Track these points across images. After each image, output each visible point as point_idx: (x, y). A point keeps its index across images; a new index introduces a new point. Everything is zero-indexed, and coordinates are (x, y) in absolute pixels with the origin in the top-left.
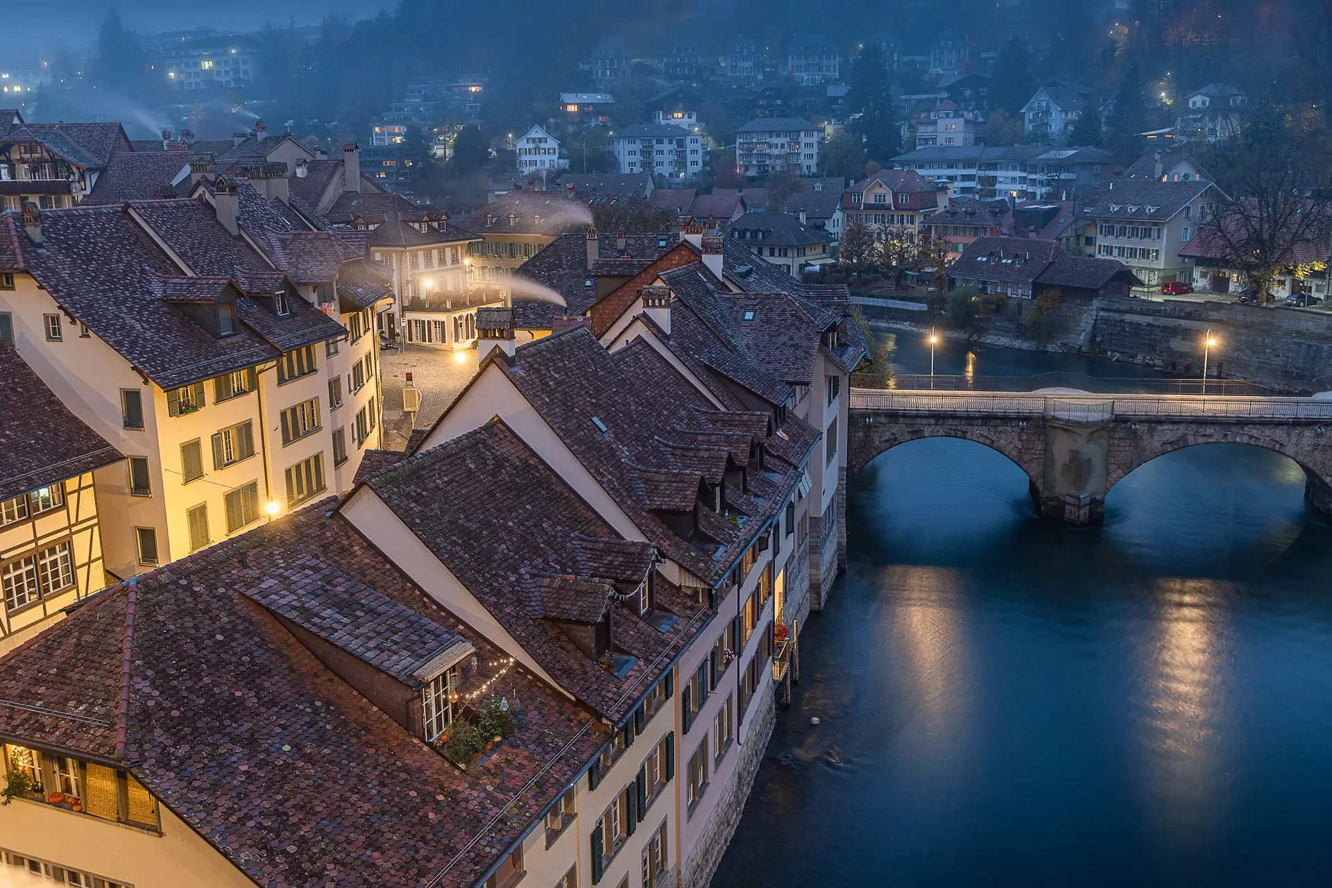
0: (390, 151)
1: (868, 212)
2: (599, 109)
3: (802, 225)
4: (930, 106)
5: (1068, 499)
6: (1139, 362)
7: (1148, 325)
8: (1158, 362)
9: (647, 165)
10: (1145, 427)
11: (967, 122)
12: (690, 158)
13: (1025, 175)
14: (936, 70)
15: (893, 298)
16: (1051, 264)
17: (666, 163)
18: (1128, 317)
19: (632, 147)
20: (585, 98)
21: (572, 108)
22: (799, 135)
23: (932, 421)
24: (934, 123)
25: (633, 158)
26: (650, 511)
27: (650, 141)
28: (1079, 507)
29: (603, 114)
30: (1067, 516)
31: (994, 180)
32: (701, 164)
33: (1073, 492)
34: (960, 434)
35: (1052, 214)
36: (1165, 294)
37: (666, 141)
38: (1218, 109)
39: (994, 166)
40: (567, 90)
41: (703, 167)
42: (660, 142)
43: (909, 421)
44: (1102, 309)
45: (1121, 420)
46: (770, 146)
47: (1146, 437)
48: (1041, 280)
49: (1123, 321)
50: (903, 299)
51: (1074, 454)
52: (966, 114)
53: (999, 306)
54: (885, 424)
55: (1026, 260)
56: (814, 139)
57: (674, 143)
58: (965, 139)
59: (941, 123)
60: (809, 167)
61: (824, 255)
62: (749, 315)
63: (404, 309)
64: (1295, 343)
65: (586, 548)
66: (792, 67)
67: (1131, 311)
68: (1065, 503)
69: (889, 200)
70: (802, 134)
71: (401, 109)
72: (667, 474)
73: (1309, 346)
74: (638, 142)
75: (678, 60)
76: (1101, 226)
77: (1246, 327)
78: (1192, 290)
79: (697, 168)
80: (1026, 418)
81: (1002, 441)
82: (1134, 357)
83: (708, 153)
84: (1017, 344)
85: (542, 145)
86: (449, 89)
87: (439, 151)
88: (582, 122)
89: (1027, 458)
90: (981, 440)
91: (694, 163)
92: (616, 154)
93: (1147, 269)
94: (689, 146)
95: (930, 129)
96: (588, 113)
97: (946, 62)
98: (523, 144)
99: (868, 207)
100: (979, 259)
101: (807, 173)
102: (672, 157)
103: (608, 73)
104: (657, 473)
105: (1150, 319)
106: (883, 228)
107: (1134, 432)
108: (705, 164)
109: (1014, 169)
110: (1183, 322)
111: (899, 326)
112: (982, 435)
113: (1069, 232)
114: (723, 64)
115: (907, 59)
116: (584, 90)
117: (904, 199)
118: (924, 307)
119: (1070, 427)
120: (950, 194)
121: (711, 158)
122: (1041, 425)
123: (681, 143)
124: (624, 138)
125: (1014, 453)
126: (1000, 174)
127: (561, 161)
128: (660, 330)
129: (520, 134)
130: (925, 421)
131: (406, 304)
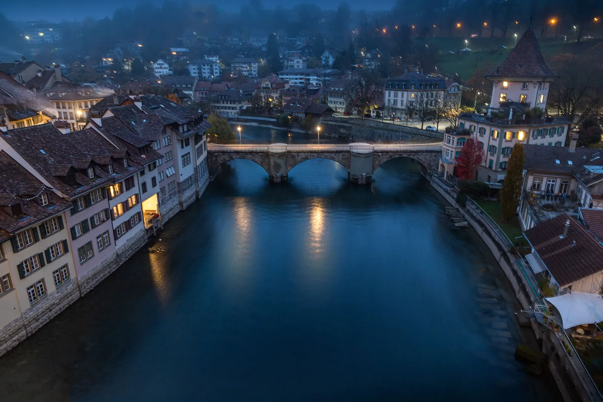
0: (108, 67)
1: (263, 90)
2: (184, 54)
3: (241, 94)
4: (293, 55)
5: (275, 176)
6: (333, 136)
7: (335, 125)
8: (337, 136)
9: (200, 73)
10: (296, 154)
11: (303, 60)
12: (215, 71)
13: (317, 78)
14: (298, 43)
15: (267, 117)
16: (310, 106)
17: (207, 73)
18: (330, 123)
19: (194, 67)
20: (179, 50)
21: (174, 53)
22: (251, 64)
23: (235, 154)
24: (293, 61)
25: (195, 71)
26: (54, 176)
27: (200, 65)
28: (277, 178)
29: (185, 55)
30: (275, 181)
31: (309, 79)
32: (219, 73)
33: (276, 174)
34: (244, 157)
35: (317, 90)
36: (344, 115)
37: (206, 66)
38: (374, 58)
39: (308, 75)
40: (173, 47)
41: (219, 75)
42: (204, 65)
43: (228, 154)
44: (323, 120)
45: (289, 152)
46: (242, 67)
47: (297, 157)
48: (307, 111)
49: (328, 124)
50: (270, 118)
51: (275, 162)
52: (303, 58)
53: (296, 119)
54: (221, 155)
55: (303, 105)
56: (257, 65)
57: (209, 66)
58: (303, 66)
59: (295, 61)
60: (255, 75)
61: (248, 104)
62: (145, 121)
63: (77, 122)
64: (369, 130)
65: (24, 187)
66: (252, 41)
67: (330, 121)
68: (274, 177)
69: (270, 86)
70: (252, 64)
71: (113, 53)
72: (62, 166)
73: (372, 131)
74: (196, 66)
75: (213, 37)
76: (329, 95)
77: (358, 125)
78: (353, 114)
79: (217, 75)
80: (262, 152)
81: (256, 159)
82: (331, 135)
83: (222, 69)
84: (300, 131)
85: (163, 66)
86: (131, 46)
87: (127, 68)
88: (178, 58)
89: (264, 164)
90: (250, 159)
91: (216, 73)
92: (189, 70)
93: (341, 108)
94: (214, 67)
95: (292, 62)
96: (180, 55)
97: (302, 41)
98: (156, 66)
99: (263, 88)
100: (291, 105)
101: (255, 77)
102: (209, 71)
103: (188, 41)
104: (59, 165)
105: (335, 123)
106: (266, 95)
107: (293, 156)
108: (220, 73)
109: (314, 76)
110: (343, 124)
111: (268, 126)
112: (250, 158)
113: (322, 96)
114: (228, 39)
115: (290, 39)
116: (179, 47)
117: (274, 86)
118: (275, 120)
119: (274, 154)
120: (290, 84)
121: (223, 72)
122: (266, 155)
123: (211, 66)
124: (191, 64)
125: (260, 163)
126: (311, 77)
127: (170, 72)
128: (97, 125)
129: (155, 62)
130: (233, 154)
131: (78, 120)
